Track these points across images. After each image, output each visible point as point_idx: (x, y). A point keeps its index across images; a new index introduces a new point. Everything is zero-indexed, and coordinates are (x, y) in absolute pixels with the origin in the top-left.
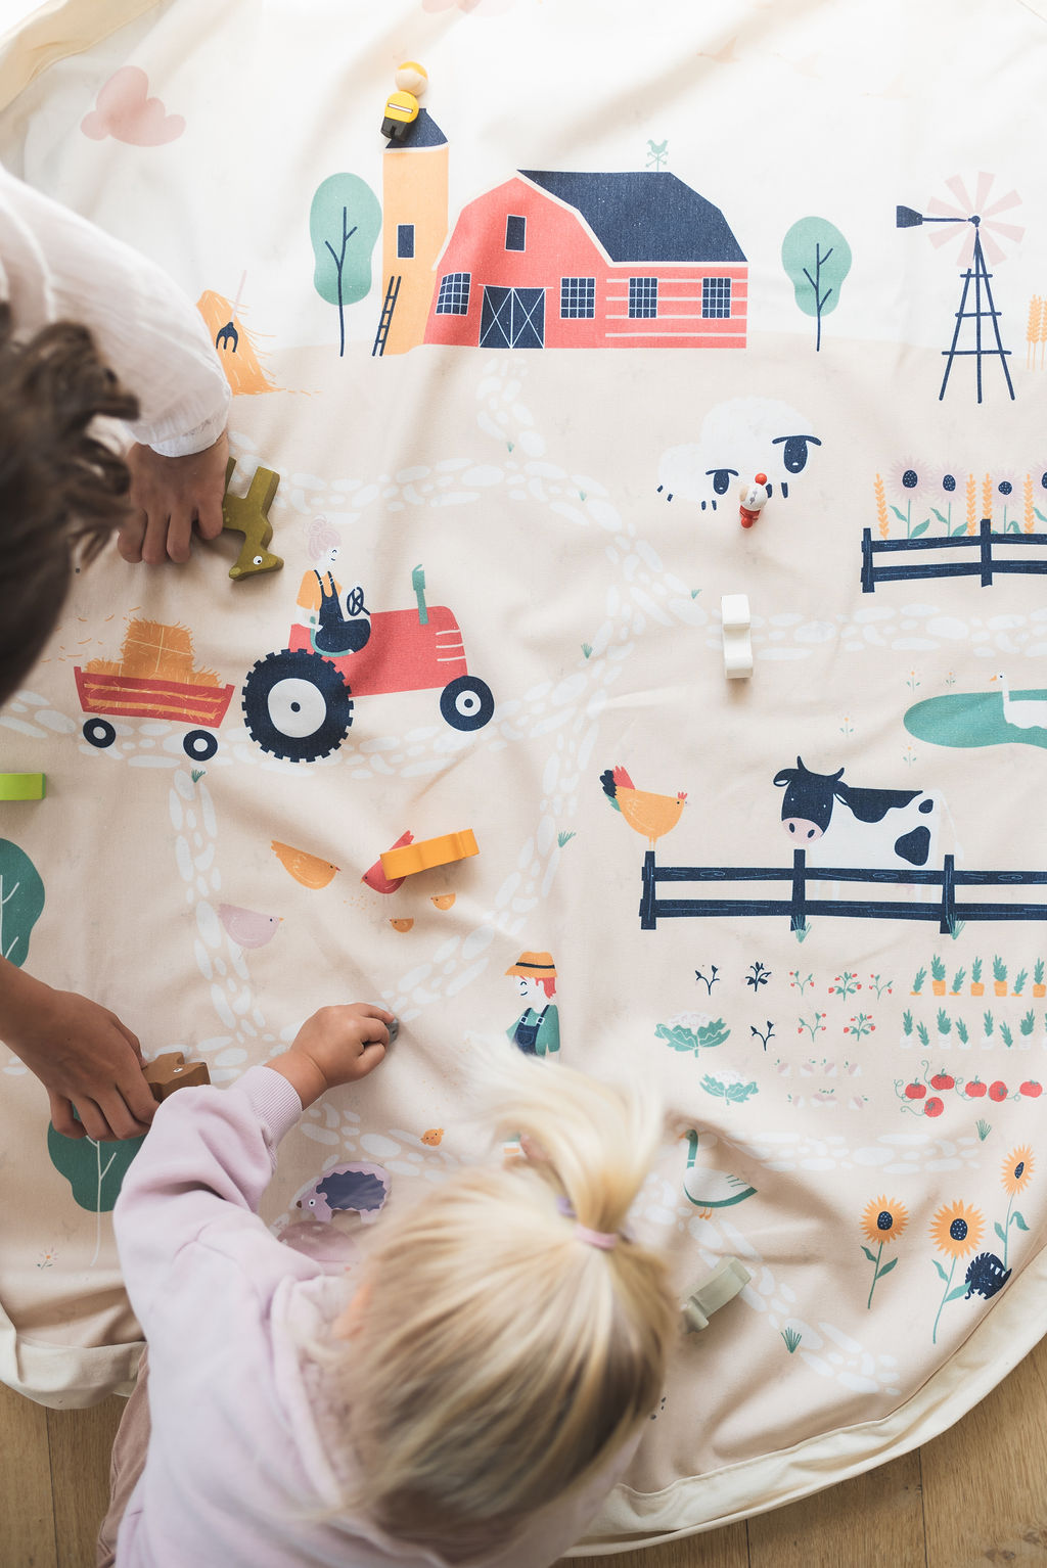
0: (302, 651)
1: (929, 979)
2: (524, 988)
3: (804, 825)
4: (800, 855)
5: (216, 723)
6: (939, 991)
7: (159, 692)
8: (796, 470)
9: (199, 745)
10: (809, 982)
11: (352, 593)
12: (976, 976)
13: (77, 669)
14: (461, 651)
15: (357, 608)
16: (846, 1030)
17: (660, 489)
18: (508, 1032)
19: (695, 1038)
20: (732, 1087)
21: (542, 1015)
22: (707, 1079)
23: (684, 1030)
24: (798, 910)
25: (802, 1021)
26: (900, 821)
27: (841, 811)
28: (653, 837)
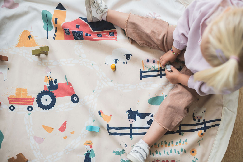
2: (87, 147)
3: (132, 120)
4: (131, 125)
5: (32, 104)
6: (156, 147)
7: (22, 100)
8: (128, 60)
9: (30, 109)
11: (55, 80)
12: (162, 144)
13: (8, 97)
14: (74, 90)
15: (56, 82)
18: (85, 154)
21: (90, 151)
24: (131, 134)
26: (148, 118)
27: (138, 117)
28: (108, 122)
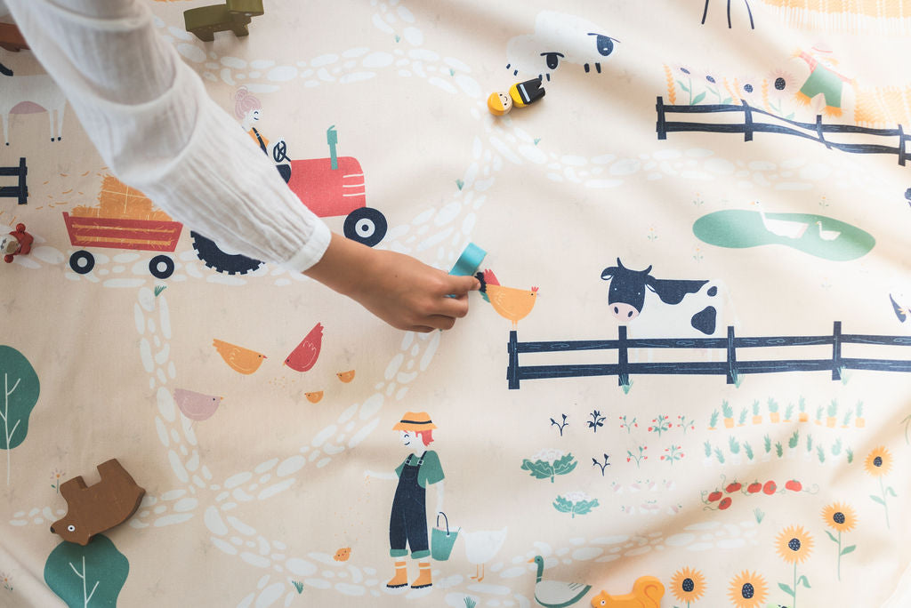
1: (721, 418)
2: (406, 440)
3: (625, 308)
4: (623, 330)
5: (172, 248)
6: (729, 424)
7: (128, 229)
8: (606, 54)
9: (162, 268)
10: (634, 424)
11: (278, 145)
12: (756, 411)
13: (65, 214)
14: (362, 189)
15: (281, 156)
16: (662, 458)
18: (397, 470)
19: (552, 468)
20: (578, 504)
21: (422, 458)
22: (559, 499)
23: (544, 463)
24: (623, 370)
25: (630, 453)
26: (694, 303)
27: (651, 296)
28: (515, 320)
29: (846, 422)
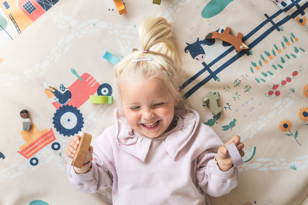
0: (60, 107)
1: (254, 68)
3: (199, 56)
4: (204, 64)
5: (55, 139)
6: (258, 69)
7: (39, 142)
9: (56, 147)
10: (228, 88)
11: (60, 87)
12: (263, 59)
13: (19, 152)
14: (95, 81)
15: (64, 89)
16: (245, 92)
17: (109, 10)
19: (214, 120)
20: (230, 124)
22: (223, 127)
23: (210, 120)
24: (213, 75)
25: (234, 97)
27: (205, 47)
29: (292, 41)
